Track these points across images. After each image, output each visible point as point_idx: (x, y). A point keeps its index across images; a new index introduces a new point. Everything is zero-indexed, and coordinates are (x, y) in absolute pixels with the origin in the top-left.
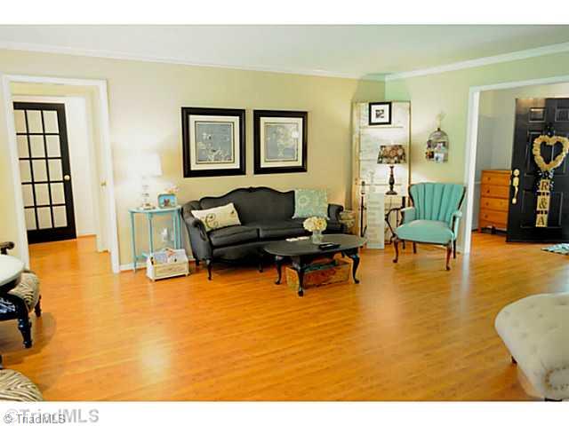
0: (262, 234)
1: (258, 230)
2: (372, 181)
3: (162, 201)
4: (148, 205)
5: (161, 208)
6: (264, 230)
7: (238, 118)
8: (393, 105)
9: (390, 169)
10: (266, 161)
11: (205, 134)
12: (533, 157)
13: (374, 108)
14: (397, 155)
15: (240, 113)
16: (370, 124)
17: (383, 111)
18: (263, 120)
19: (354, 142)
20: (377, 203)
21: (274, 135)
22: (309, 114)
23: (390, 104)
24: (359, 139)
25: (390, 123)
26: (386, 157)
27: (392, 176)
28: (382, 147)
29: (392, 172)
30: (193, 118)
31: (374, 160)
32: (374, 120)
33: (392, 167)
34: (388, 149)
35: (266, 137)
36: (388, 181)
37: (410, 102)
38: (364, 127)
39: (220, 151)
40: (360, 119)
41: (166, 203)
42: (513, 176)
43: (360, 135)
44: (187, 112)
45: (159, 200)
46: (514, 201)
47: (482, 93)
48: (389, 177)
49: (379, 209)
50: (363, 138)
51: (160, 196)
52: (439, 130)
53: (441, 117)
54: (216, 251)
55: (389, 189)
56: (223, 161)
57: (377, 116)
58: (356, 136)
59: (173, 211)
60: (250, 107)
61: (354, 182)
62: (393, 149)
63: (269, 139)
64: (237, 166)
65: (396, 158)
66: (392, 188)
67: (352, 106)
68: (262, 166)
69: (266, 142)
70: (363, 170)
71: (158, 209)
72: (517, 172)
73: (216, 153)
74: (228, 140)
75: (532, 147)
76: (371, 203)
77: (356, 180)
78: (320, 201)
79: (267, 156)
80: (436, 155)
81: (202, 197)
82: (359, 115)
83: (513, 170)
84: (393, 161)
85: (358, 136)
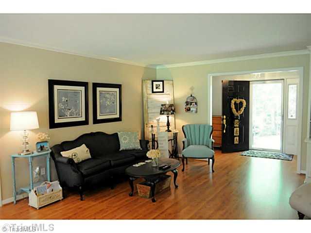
0: (112, 163)
1: (110, 161)
2: (158, 125)
3: (39, 147)
4: (28, 151)
5: (39, 152)
6: (113, 160)
7: (84, 87)
8: (165, 82)
9: (167, 118)
10: (100, 115)
11: (63, 98)
12: (231, 109)
13: (155, 83)
14: (172, 110)
15: (85, 84)
16: (153, 92)
17: (159, 85)
18: (98, 89)
19: (145, 102)
20: (164, 137)
21: (104, 99)
22: (122, 86)
23: (163, 81)
24: (147, 101)
25: (163, 92)
26: (166, 111)
27: (168, 121)
28: (162, 105)
29: (168, 119)
30: (56, 87)
31: (157, 113)
32: (155, 90)
33: (168, 117)
34: (167, 106)
35: (100, 100)
36: (166, 124)
37: (173, 81)
38: (150, 94)
39: (73, 110)
40: (147, 89)
41: (42, 148)
42: (223, 119)
43: (147, 98)
44: (52, 83)
45: (37, 146)
46: (225, 131)
47: (213, 77)
48: (167, 122)
49: (165, 140)
50: (149, 101)
51: (38, 143)
52: (191, 96)
53: (192, 89)
54: (86, 179)
55: (167, 129)
56: (75, 116)
57: (157, 88)
58: (145, 99)
59: (47, 154)
60: (91, 81)
61: (146, 126)
62: (169, 106)
63: (102, 101)
64: (83, 119)
65: (172, 111)
66: (168, 128)
67: (142, 82)
68: (98, 118)
69: (100, 103)
70: (150, 118)
71: (36, 153)
72: (225, 117)
73: (71, 111)
74: (78, 102)
75: (231, 104)
76: (160, 137)
77: (147, 124)
78: (135, 139)
79: (101, 112)
80: (191, 109)
81: (62, 141)
82: (147, 87)
83: (223, 116)
84: (170, 113)
85: (146, 99)
